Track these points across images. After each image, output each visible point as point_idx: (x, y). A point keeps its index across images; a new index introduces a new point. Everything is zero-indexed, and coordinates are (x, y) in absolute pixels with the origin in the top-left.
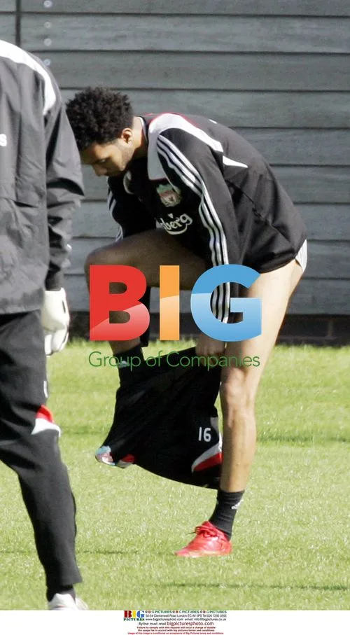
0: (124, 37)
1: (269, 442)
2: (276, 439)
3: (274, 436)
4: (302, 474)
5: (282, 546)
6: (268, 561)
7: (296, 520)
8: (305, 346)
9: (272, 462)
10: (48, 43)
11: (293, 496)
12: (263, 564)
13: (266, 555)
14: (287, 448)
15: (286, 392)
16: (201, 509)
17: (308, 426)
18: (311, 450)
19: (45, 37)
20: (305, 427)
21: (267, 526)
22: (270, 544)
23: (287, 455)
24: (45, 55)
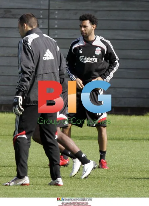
0: (76, 35)
1: (113, 140)
2: (115, 139)
3: (114, 138)
4: (122, 148)
5: (116, 167)
6: (112, 171)
7: (120, 160)
8: (122, 115)
9: (114, 145)
10: (56, 36)
11: (119, 154)
12: (111, 171)
13: (112, 169)
14: (117, 142)
15: (117, 127)
16: (95, 157)
17: (123, 136)
18: (124, 142)
19: (56, 35)
20: (122, 136)
21: (112, 162)
22: (113, 166)
23: (117, 143)
24: (56, 39)
